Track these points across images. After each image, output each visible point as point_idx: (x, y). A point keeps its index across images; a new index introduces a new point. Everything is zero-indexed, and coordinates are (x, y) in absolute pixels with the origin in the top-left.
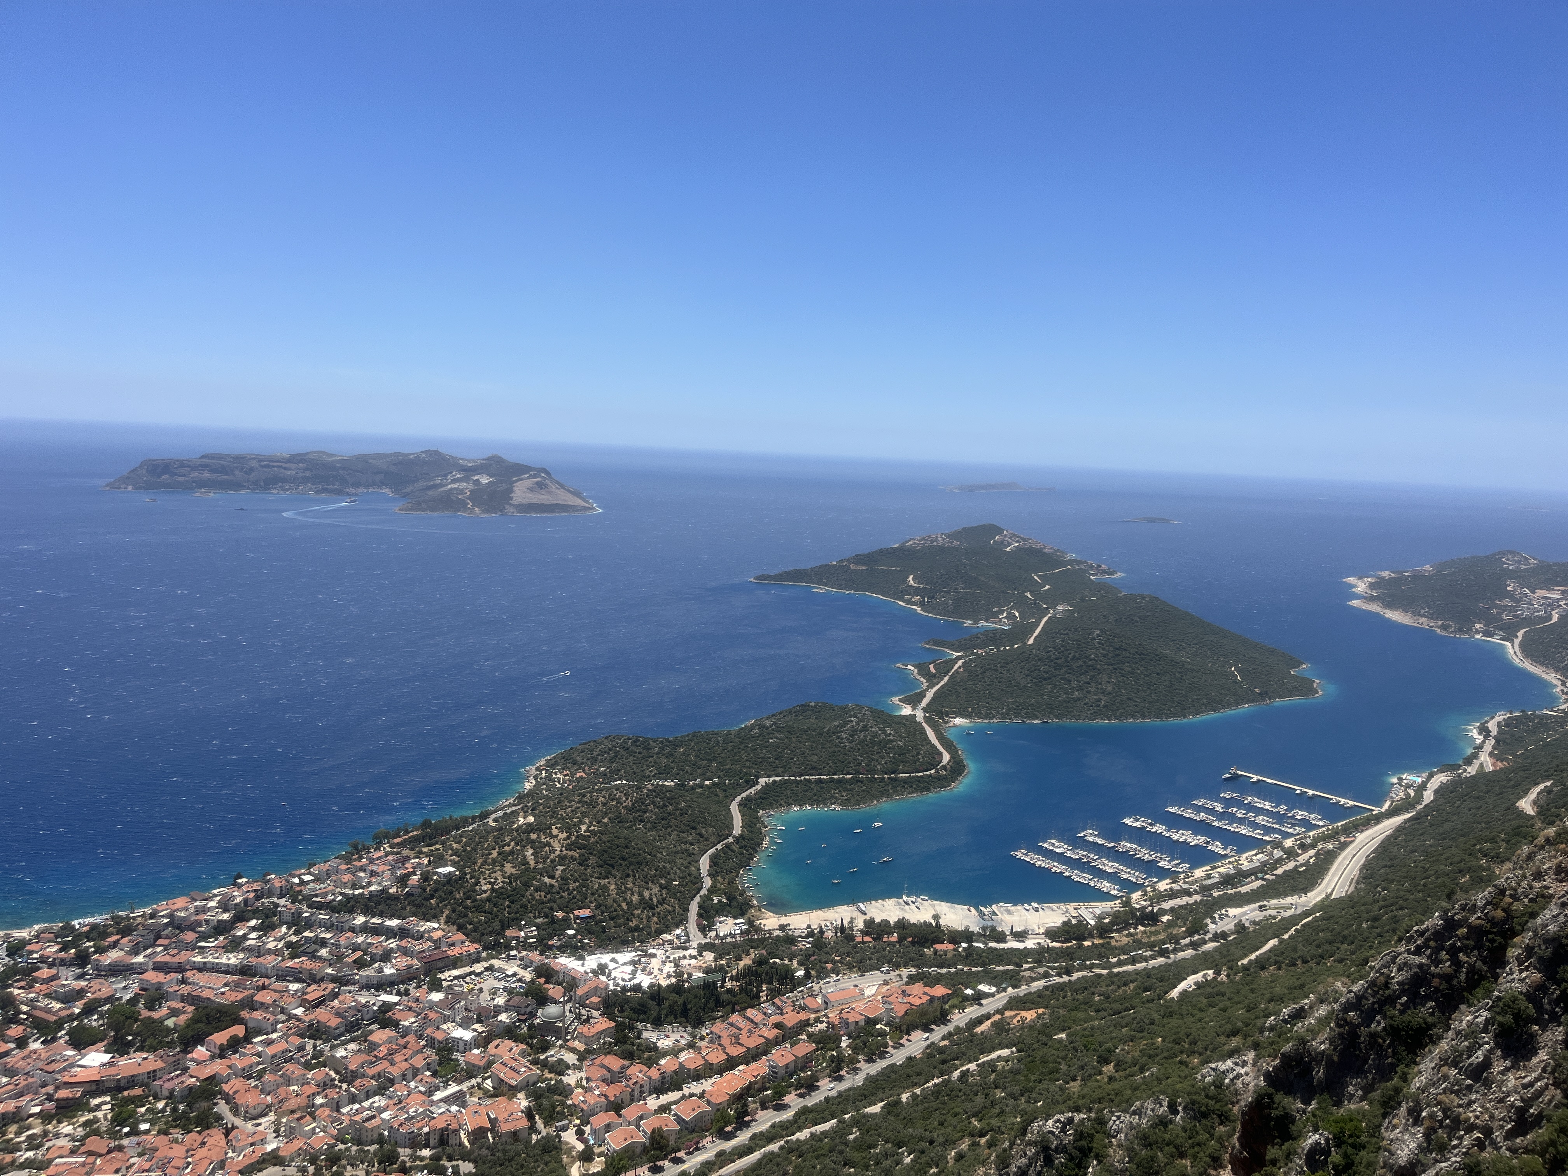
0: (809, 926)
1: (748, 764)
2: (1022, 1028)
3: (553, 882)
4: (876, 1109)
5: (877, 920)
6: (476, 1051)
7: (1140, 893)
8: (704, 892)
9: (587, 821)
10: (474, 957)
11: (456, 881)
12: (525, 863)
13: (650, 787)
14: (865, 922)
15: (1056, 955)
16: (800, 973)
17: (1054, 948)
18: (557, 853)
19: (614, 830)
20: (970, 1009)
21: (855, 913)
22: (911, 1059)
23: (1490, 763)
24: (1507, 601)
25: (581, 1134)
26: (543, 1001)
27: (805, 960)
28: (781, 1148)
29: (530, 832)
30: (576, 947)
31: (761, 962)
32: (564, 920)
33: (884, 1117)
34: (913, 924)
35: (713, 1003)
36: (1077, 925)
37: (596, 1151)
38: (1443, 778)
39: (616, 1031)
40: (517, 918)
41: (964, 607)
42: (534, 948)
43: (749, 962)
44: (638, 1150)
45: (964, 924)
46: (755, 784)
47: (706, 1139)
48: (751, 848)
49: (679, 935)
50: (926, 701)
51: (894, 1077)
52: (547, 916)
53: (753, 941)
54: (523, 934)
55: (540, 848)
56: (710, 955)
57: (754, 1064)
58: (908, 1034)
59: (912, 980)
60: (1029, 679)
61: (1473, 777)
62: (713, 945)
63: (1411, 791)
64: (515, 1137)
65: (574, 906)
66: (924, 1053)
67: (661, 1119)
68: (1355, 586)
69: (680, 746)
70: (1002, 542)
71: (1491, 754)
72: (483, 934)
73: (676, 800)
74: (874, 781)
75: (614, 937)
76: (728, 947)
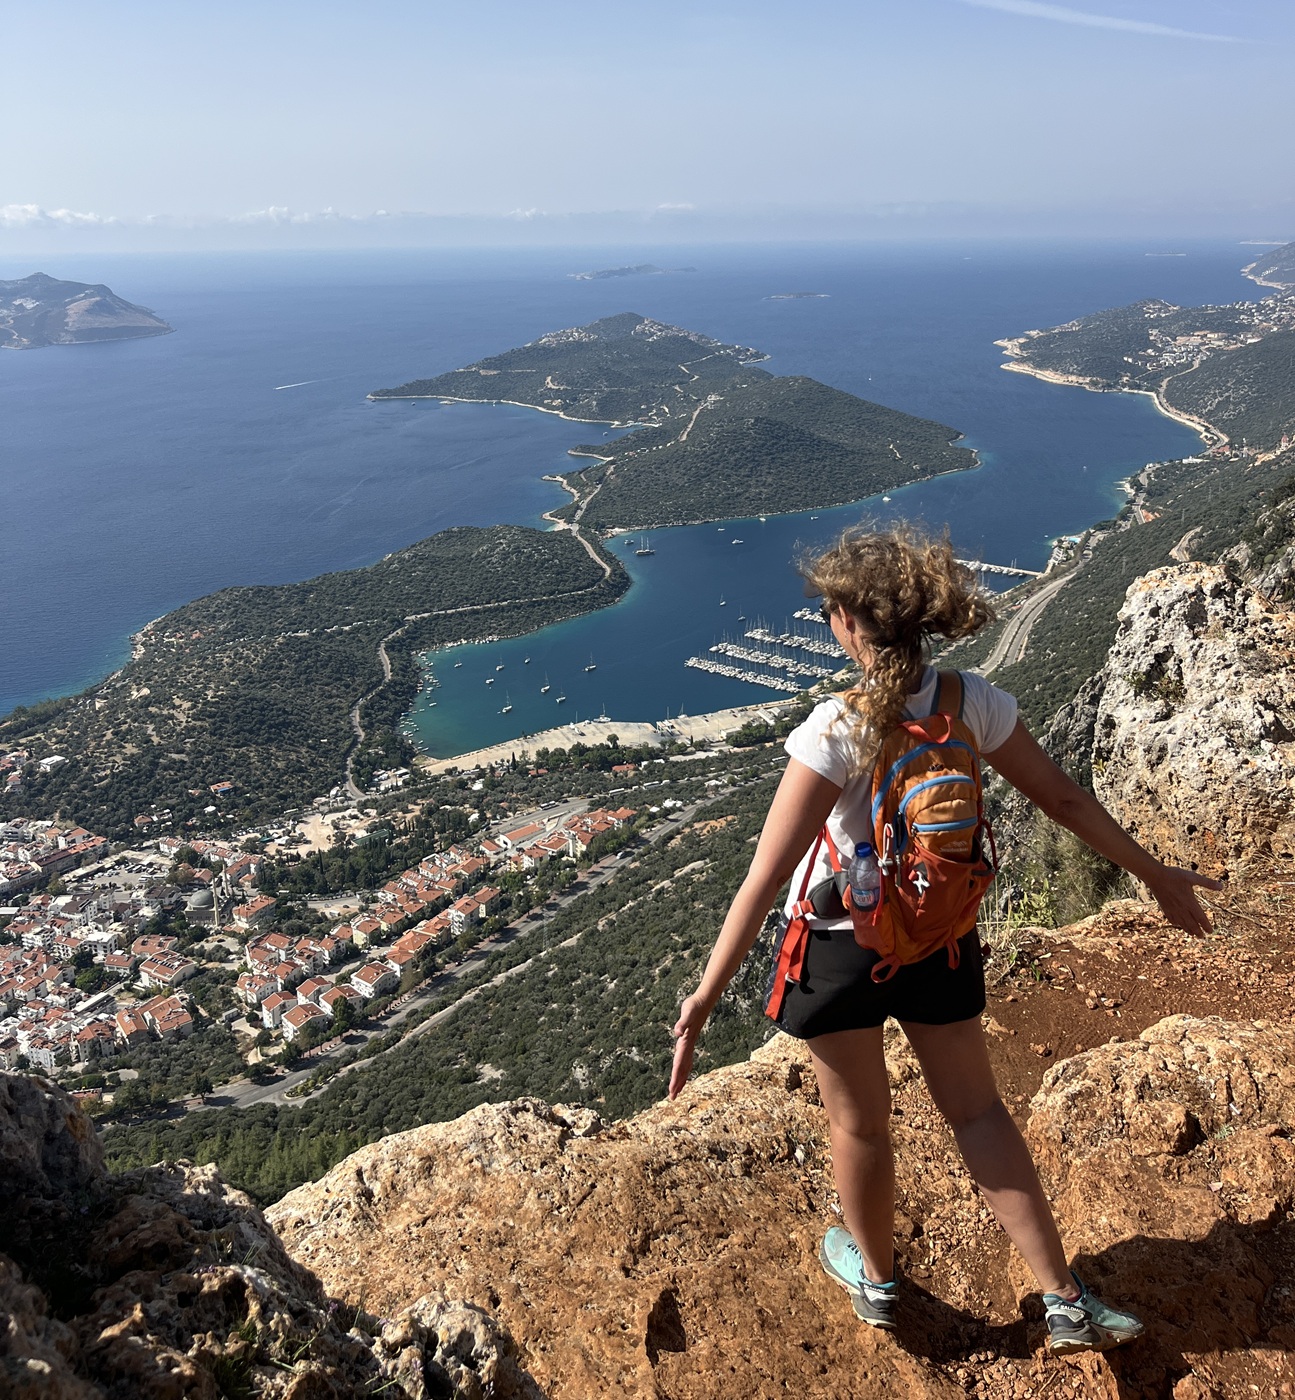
0: (478, 767)
1: (390, 602)
2: (713, 839)
3: (183, 757)
4: (571, 942)
5: (551, 750)
6: (119, 953)
7: (817, 687)
8: (359, 745)
9: (212, 686)
10: (100, 851)
11: (68, 771)
12: (148, 741)
13: (280, 640)
14: (538, 754)
15: (741, 760)
16: (475, 817)
17: (736, 754)
18: (184, 724)
19: (246, 692)
20: (659, 827)
21: (527, 746)
22: (603, 886)
23: (1143, 516)
24: (1150, 351)
25: (254, 1020)
26: (189, 885)
27: (479, 802)
28: (477, 997)
29: (148, 706)
30: (219, 825)
31: (430, 812)
32: (201, 797)
33: (581, 948)
34: (589, 749)
35: (382, 863)
36: (757, 727)
37: (274, 1034)
38: (1100, 536)
39: (278, 907)
40: (146, 803)
41: (610, 407)
42: (171, 832)
43: (418, 813)
44: (321, 1025)
45: (642, 741)
46: (401, 624)
47: (395, 1002)
48: (404, 693)
49: (336, 796)
50: (580, 513)
51: (587, 907)
52: (180, 795)
53: (419, 791)
54: (155, 819)
55: (161, 721)
56: (373, 812)
57: (435, 919)
58: (597, 862)
59: (594, 806)
60: (686, 478)
61: (1128, 532)
62: (375, 801)
63: (1071, 552)
64: (179, 1035)
65: (211, 780)
66: (615, 878)
67: (341, 989)
68: (1006, 349)
69: (310, 592)
70: (643, 332)
71: (1143, 507)
72: (107, 825)
73: (314, 651)
74: (533, 605)
75: (262, 807)
76: (391, 801)
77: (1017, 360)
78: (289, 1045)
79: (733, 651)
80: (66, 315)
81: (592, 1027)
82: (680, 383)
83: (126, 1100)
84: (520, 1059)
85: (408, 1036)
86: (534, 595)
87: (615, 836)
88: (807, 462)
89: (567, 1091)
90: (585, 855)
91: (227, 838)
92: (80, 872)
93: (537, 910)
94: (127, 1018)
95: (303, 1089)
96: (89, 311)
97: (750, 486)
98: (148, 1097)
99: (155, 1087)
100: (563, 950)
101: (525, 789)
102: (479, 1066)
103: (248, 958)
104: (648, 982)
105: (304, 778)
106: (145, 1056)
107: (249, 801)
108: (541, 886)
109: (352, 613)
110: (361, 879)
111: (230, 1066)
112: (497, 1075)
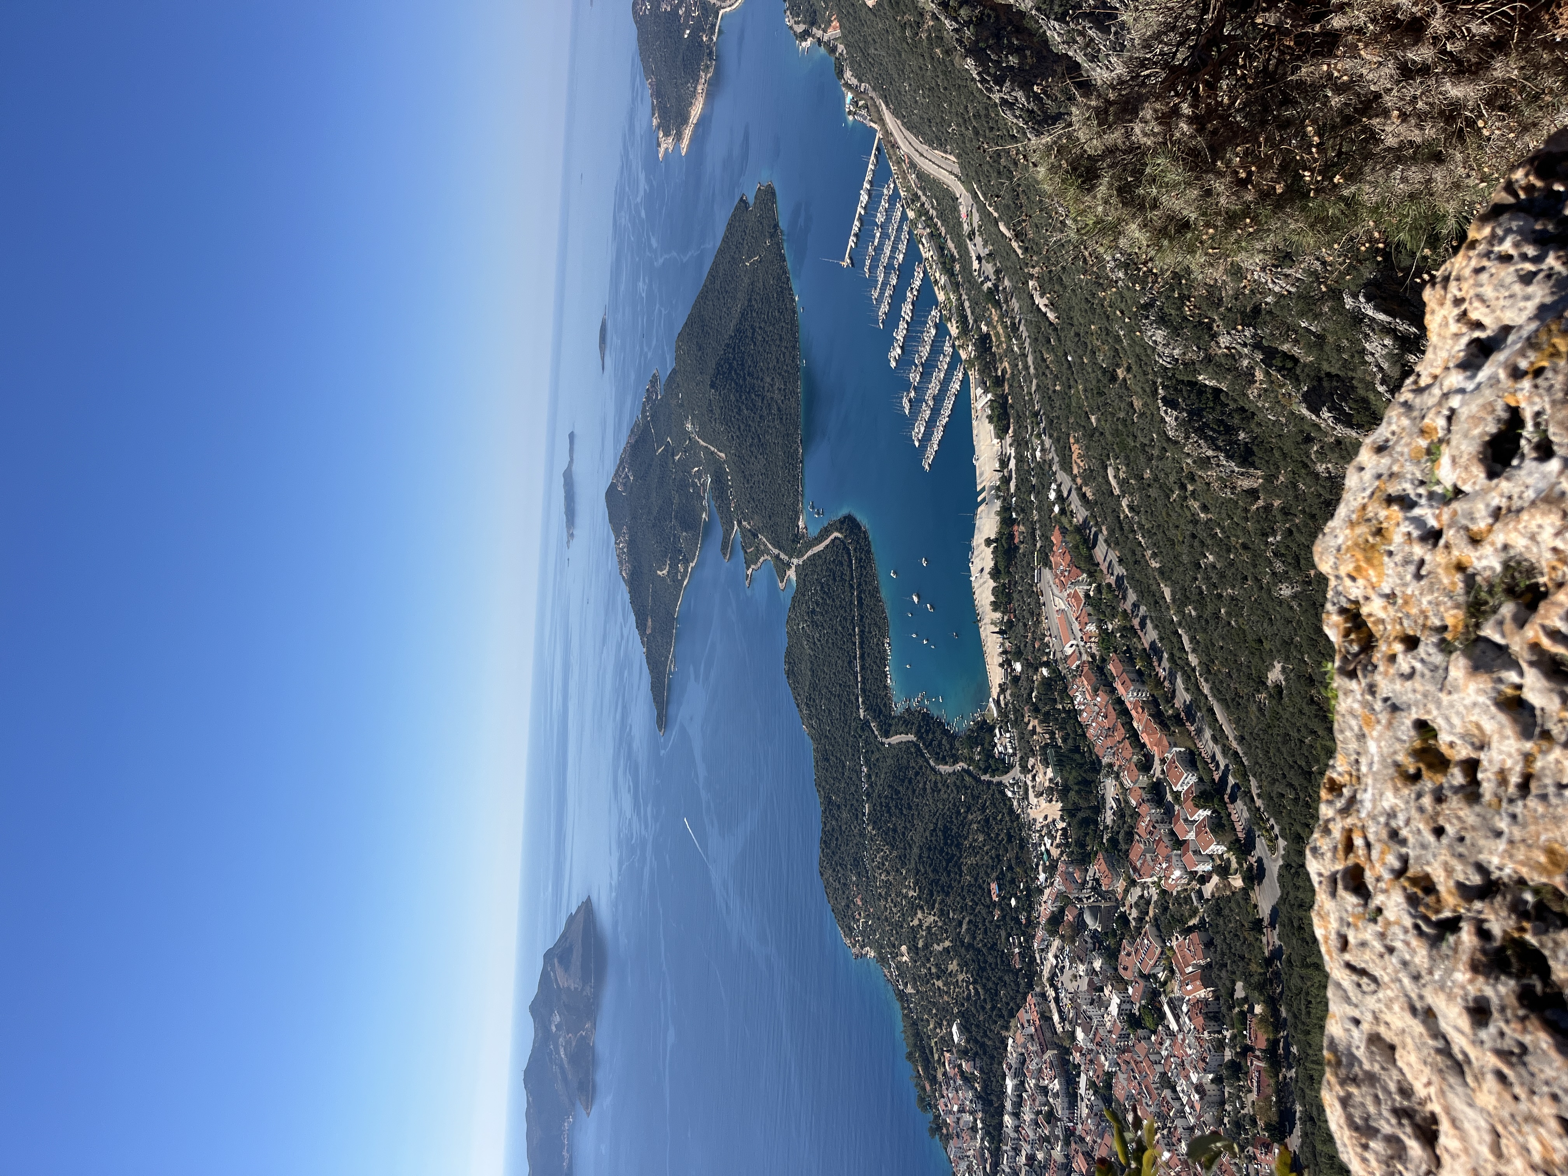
0: (1001, 665)
1: (846, 730)
2: (1088, 457)
3: (965, 922)
4: (1167, 593)
5: (992, 599)
6: (1130, 990)
7: (961, 351)
8: (971, 768)
9: (904, 891)
10: (1040, 1000)
11: (967, 1021)
12: (947, 950)
13: (870, 828)
14: (995, 610)
15: (1020, 427)
16: (1045, 671)
17: (1014, 431)
18: (936, 918)
19: (913, 861)
20: (1073, 506)
21: (987, 620)
22: (1121, 561)
23: (834, 32)
24: (680, 12)
25: (1204, 879)
26: (1080, 925)
27: (1032, 666)
28: (1206, 680)
29: (917, 948)
30: (1028, 896)
31: (1036, 710)
32: (1002, 910)
33: (1173, 584)
34: (996, 564)
35: (1077, 756)
36: (992, 410)
37: (1219, 862)
38: (848, 74)
39: (1107, 851)
40: (1001, 957)
41: (689, 521)
42: (1030, 938)
43: (1036, 722)
44: (1216, 821)
45: (993, 515)
46: (866, 724)
47: (1203, 755)
48: (928, 725)
49: (1014, 792)
50: (782, 556)
51: (1137, 576)
52: (999, 927)
53: (1016, 719)
54: (1017, 950)
55: (932, 937)
56: (1031, 761)
57: (1133, 713)
58: (1098, 565)
59: (1047, 563)
60: (759, 456)
61: (847, 46)
62: (1021, 758)
63: (861, 103)
64: (1209, 944)
65: (988, 899)
66: (1114, 549)
67: (1186, 800)
68: (667, 149)
69: (830, 798)
70: (625, 485)
71: (825, 31)
72: (1018, 991)
73: (883, 800)
74: (860, 603)
75: (1017, 858)
76: (1023, 744)
77: (678, 140)
78: (1229, 849)
79: (919, 429)
80: (569, 988)
81: (1246, 578)
82: (673, 455)
83: (1261, 993)
84: (1267, 645)
85: (1235, 744)
86: (851, 603)
87: (1076, 547)
88: (755, 344)
89: (1300, 605)
90: (1091, 574)
91: (1041, 891)
92: (1056, 1018)
93: (1136, 622)
94: (1189, 987)
95: (1271, 841)
96: (567, 969)
97: (772, 398)
98: (1260, 974)
99: (1253, 967)
100: (1174, 600)
101: (1025, 625)
102: (1269, 683)
103: (1149, 880)
104: (1211, 524)
105: (995, 819)
106: (1224, 974)
107: (1010, 868)
108: (1114, 616)
109: (852, 764)
110: (1089, 776)
111: (1242, 902)
112: (1278, 666)
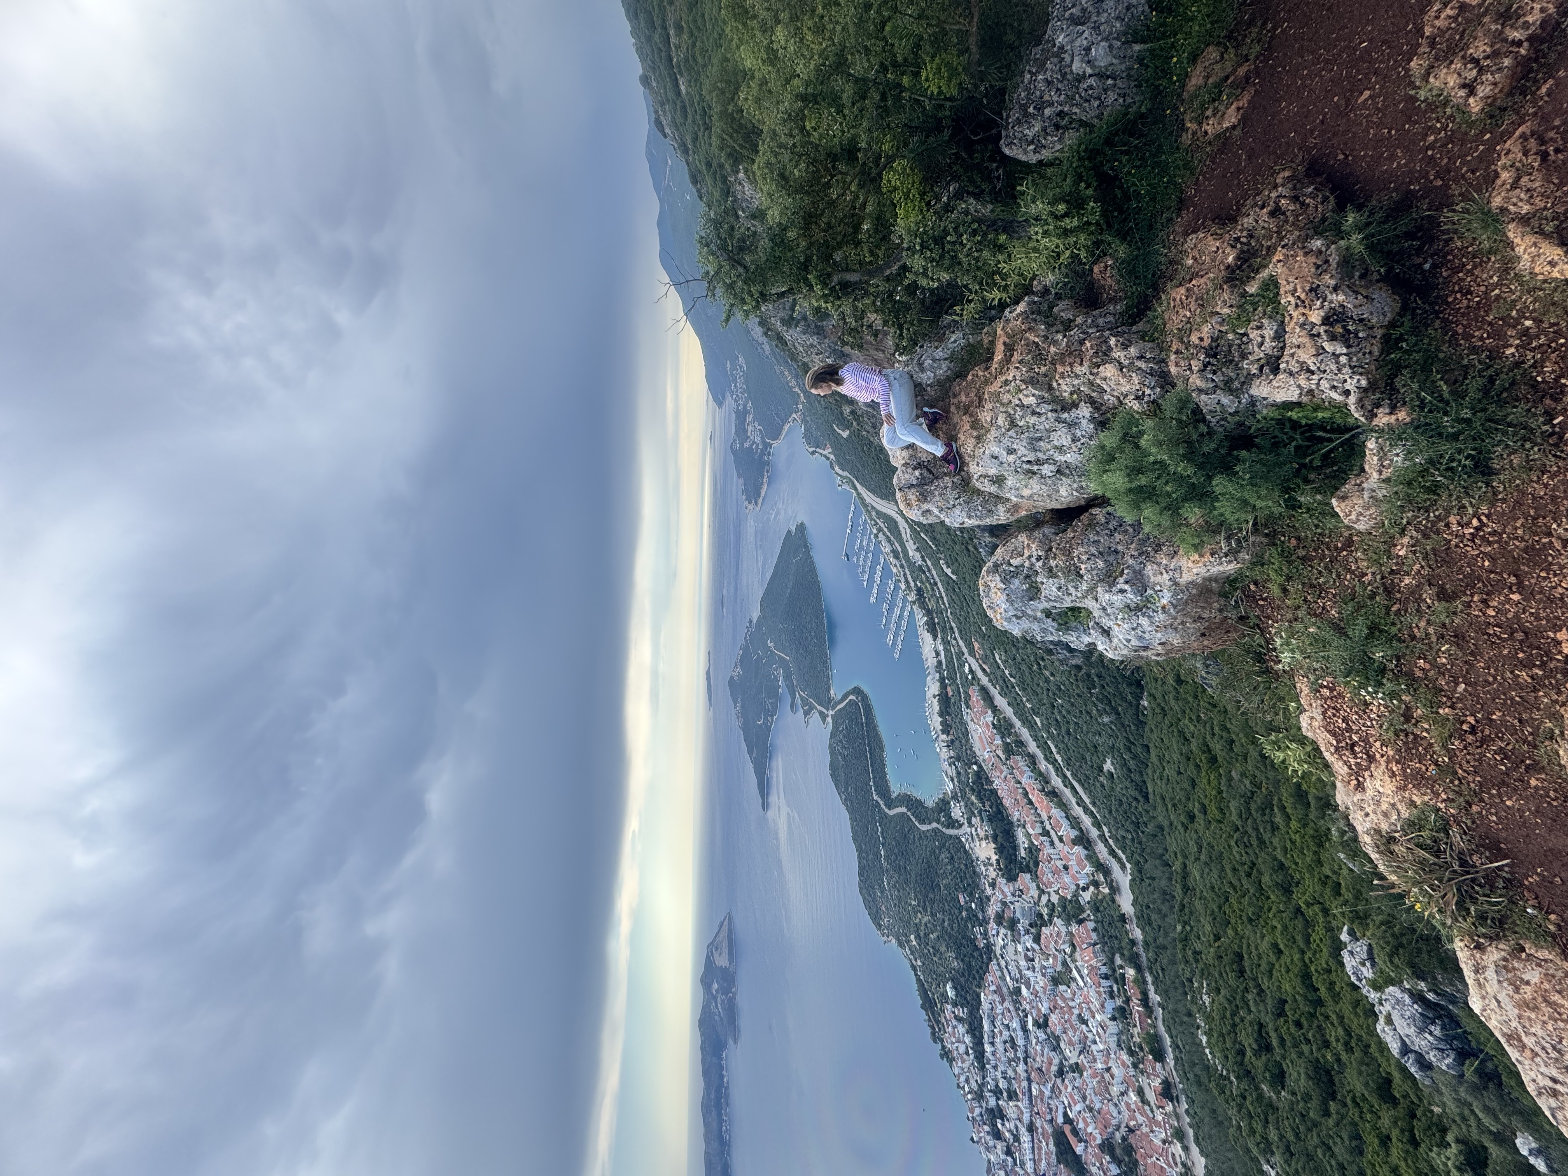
1: (866, 807)
2: (983, 648)
3: (946, 919)
4: (1038, 720)
5: (940, 728)
6: (1051, 960)
7: (908, 597)
8: (939, 827)
9: (909, 901)
10: (997, 968)
11: (955, 982)
12: (938, 938)
13: (885, 864)
14: (942, 734)
15: (944, 634)
16: (975, 767)
17: (941, 636)
18: (929, 918)
19: (912, 884)
20: (979, 676)
22: (1009, 705)
23: (828, 450)
25: (1085, 888)
26: (1014, 919)
27: (967, 765)
28: (1068, 770)
29: (920, 937)
30: (982, 902)
31: (973, 790)
32: (967, 911)
33: (1041, 716)
34: (940, 709)
35: (999, 817)
36: (928, 626)
37: (1092, 878)
38: (837, 469)
39: (1024, 872)
40: (971, 941)
41: (772, 694)
42: (986, 928)
43: (974, 797)
44: (1087, 854)
45: (936, 682)
46: (877, 803)
47: (1072, 812)
48: (912, 802)
49: (965, 839)
50: (823, 710)
51: (1020, 712)
52: (966, 921)
53: (962, 796)
54: (979, 936)
55: (928, 929)
56: (974, 820)
57: (1028, 789)
58: (997, 707)
59: (969, 707)
60: (807, 658)
61: (835, 457)
62: (968, 819)
63: (844, 481)
64: (1095, 929)
65: (958, 905)
66: (1005, 698)
67: (1066, 842)
69: (861, 847)
70: (738, 676)
71: (825, 449)
72: (983, 963)
73: (891, 847)
74: (868, 734)
75: (972, 879)
76: (967, 810)
78: (1098, 870)
81: (1082, 712)
82: (762, 659)
83: (1133, 962)
84: (1100, 749)
85: (1090, 806)
86: (863, 734)
87: (984, 697)
90: (994, 712)
91: (988, 898)
94: (1086, 958)
95: (1122, 864)
99: (1125, 945)
100: (1042, 725)
101: (961, 741)
102: (1105, 771)
103: (1052, 890)
104: (1057, 683)
105: (956, 855)
106: (1107, 950)
107: (969, 885)
108: (1009, 735)
109: (872, 826)
110: (1008, 828)
111: (1111, 904)
112: (1109, 761)
